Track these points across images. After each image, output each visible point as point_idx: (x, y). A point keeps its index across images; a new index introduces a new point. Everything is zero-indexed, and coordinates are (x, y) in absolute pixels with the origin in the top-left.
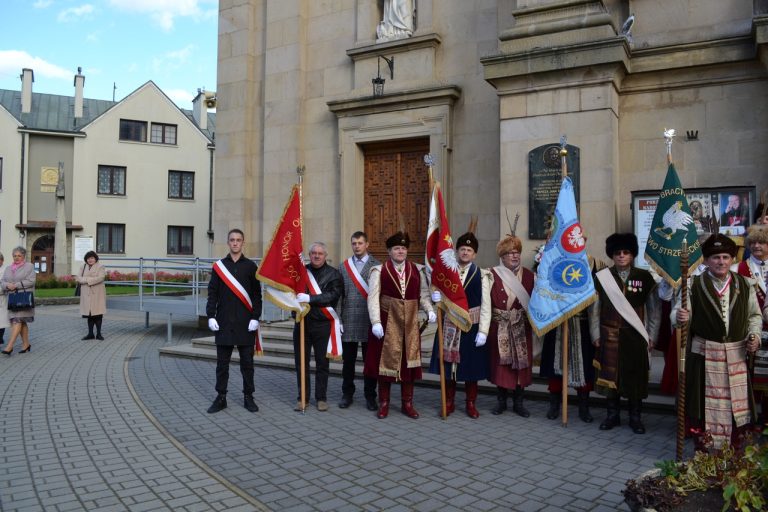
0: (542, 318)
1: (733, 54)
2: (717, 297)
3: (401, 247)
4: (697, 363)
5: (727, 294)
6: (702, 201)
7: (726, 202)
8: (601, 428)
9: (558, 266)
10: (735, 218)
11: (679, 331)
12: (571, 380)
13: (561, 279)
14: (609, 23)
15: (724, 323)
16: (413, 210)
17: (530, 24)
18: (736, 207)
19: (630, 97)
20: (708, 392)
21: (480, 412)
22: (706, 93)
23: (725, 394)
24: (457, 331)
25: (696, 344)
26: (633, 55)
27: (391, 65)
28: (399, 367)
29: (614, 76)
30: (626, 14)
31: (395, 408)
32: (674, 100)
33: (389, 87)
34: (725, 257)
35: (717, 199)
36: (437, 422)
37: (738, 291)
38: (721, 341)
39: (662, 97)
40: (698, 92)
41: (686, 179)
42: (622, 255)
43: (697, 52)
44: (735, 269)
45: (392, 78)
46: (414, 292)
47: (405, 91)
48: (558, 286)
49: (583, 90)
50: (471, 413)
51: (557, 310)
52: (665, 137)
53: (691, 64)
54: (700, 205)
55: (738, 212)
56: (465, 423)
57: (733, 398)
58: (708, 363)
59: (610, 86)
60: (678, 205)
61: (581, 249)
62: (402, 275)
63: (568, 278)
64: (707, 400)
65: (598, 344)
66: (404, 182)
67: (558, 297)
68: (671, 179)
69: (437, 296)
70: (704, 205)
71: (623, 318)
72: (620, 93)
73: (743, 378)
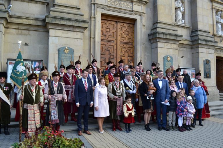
1: (40, 23)
2: (32, 91)
4: (26, 111)
5: (34, 90)
6: (29, 63)
7: (35, 64)
10: (37, 69)
11: (20, 102)
14: (3, 5)
15: (33, 99)
18: (38, 66)
19: (8, 29)
20: (29, 119)
22: (32, 33)
23: (33, 120)
25: (25, 105)
26: (11, 17)
29: (3, 21)
30: (9, 4)
32: (22, 33)
35: (33, 63)
37: (37, 90)
38: (32, 104)
39: (18, 31)
40: (29, 32)
41: (24, 56)
42: (2, 79)
43: (30, 20)
44: (37, 83)
52: (19, 43)
53: (28, 24)
54: (28, 64)
55: (38, 67)
57: (36, 120)
58: (29, 111)
59: (2, 25)
60: (21, 64)
64: (28, 122)
68: (20, 56)
70: (29, 64)
71: (2, 99)
72: (5, 28)
73: (39, 114)
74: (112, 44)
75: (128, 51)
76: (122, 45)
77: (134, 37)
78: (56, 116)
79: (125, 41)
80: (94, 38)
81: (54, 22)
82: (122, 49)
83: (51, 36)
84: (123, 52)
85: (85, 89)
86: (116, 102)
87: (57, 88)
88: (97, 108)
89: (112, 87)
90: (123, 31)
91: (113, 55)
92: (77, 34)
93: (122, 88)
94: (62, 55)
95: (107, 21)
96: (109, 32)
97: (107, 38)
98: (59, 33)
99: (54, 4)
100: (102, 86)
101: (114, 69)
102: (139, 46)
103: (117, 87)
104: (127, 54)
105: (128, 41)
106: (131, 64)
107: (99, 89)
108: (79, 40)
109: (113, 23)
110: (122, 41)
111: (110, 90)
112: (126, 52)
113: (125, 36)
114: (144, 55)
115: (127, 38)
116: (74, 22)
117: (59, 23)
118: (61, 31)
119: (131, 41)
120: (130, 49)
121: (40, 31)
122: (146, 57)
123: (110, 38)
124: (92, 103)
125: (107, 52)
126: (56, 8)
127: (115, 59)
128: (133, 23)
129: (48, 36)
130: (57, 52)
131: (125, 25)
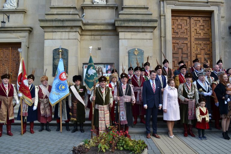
0: (53, 101)
1: (110, 28)
2: (102, 93)
3: (7, 79)
5: (104, 92)
8: (72, 132)
9: (58, 85)
12: (63, 119)
13: (59, 89)
14: (78, 14)
15: (103, 100)
16: (15, 66)
17: (55, 11)
18: (110, 68)
19: (83, 36)
20: (99, 119)
21: (35, 131)
22: (103, 37)
23: (104, 120)
24: (27, 106)
25: (97, 106)
26: (85, 24)
27: (8, 17)
28: (6, 119)
29: (79, 30)
30: (83, 13)
31: (5, 133)
32: (95, 39)
33: (7, 25)
34: (104, 82)
35: (105, 66)
36: (20, 136)
37: (107, 91)
38: (103, 105)
39: (92, 37)
40: (101, 37)
41: (95, 60)
42: (78, 81)
43: (101, 26)
45: (9, 22)
46: (11, 94)
47: (13, 27)
48: (58, 91)
49: (70, 33)
50: (32, 132)
51: (58, 98)
52: (90, 49)
53: (99, 29)
54: (101, 68)
55: (110, 70)
56: (29, 136)
57: (106, 120)
58: (99, 111)
59: (78, 33)
60: (92, 67)
61: (65, 80)
62: (7, 88)
63: (61, 88)
64: (99, 121)
65: (71, 108)
66: (12, 57)
67: (58, 94)
68: (91, 60)
69: (21, 95)
71: (78, 100)
72: (80, 35)
73: (108, 114)
74: (185, 42)
75: (204, 48)
76: (197, 42)
77: (211, 32)
78: (124, 117)
79: (200, 37)
80: (165, 37)
81: (123, 25)
82: (197, 46)
83: (121, 39)
84: (199, 49)
85: (153, 91)
86: (188, 105)
87: (125, 90)
88: (166, 111)
89: (182, 89)
90: (198, 26)
91: (187, 54)
92: (146, 35)
93: (194, 90)
94: (132, 57)
95: (179, 17)
96: (182, 28)
97: (179, 36)
98: (128, 35)
99: (123, 7)
100: (171, 87)
101: (183, 70)
102: (218, 42)
103: (189, 88)
104: (203, 52)
105: (204, 37)
106: (208, 63)
107: (169, 91)
108: (148, 40)
109: (185, 18)
110: (197, 37)
111: (180, 92)
112: (201, 49)
113: (200, 32)
114: (225, 52)
115: (202, 34)
116: (142, 22)
117: (128, 25)
118: (130, 33)
119: (207, 37)
120: (207, 46)
121: (110, 35)
122: (227, 54)
123: (182, 35)
124: (161, 105)
125: (180, 50)
126: (125, 11)
127: (189, 58)
128: (210, 16)
129: (118, 39)
130: (127, 54)
131: (199, 19)
